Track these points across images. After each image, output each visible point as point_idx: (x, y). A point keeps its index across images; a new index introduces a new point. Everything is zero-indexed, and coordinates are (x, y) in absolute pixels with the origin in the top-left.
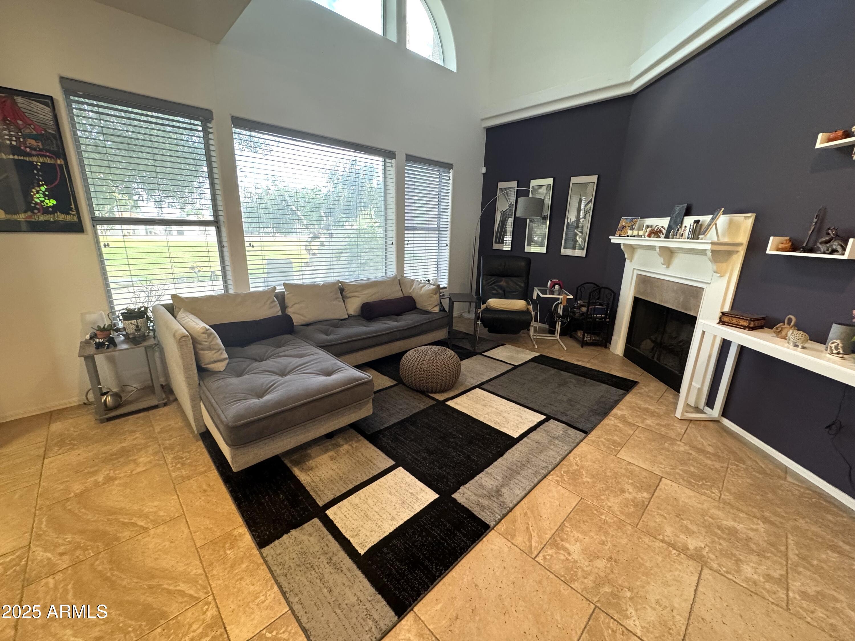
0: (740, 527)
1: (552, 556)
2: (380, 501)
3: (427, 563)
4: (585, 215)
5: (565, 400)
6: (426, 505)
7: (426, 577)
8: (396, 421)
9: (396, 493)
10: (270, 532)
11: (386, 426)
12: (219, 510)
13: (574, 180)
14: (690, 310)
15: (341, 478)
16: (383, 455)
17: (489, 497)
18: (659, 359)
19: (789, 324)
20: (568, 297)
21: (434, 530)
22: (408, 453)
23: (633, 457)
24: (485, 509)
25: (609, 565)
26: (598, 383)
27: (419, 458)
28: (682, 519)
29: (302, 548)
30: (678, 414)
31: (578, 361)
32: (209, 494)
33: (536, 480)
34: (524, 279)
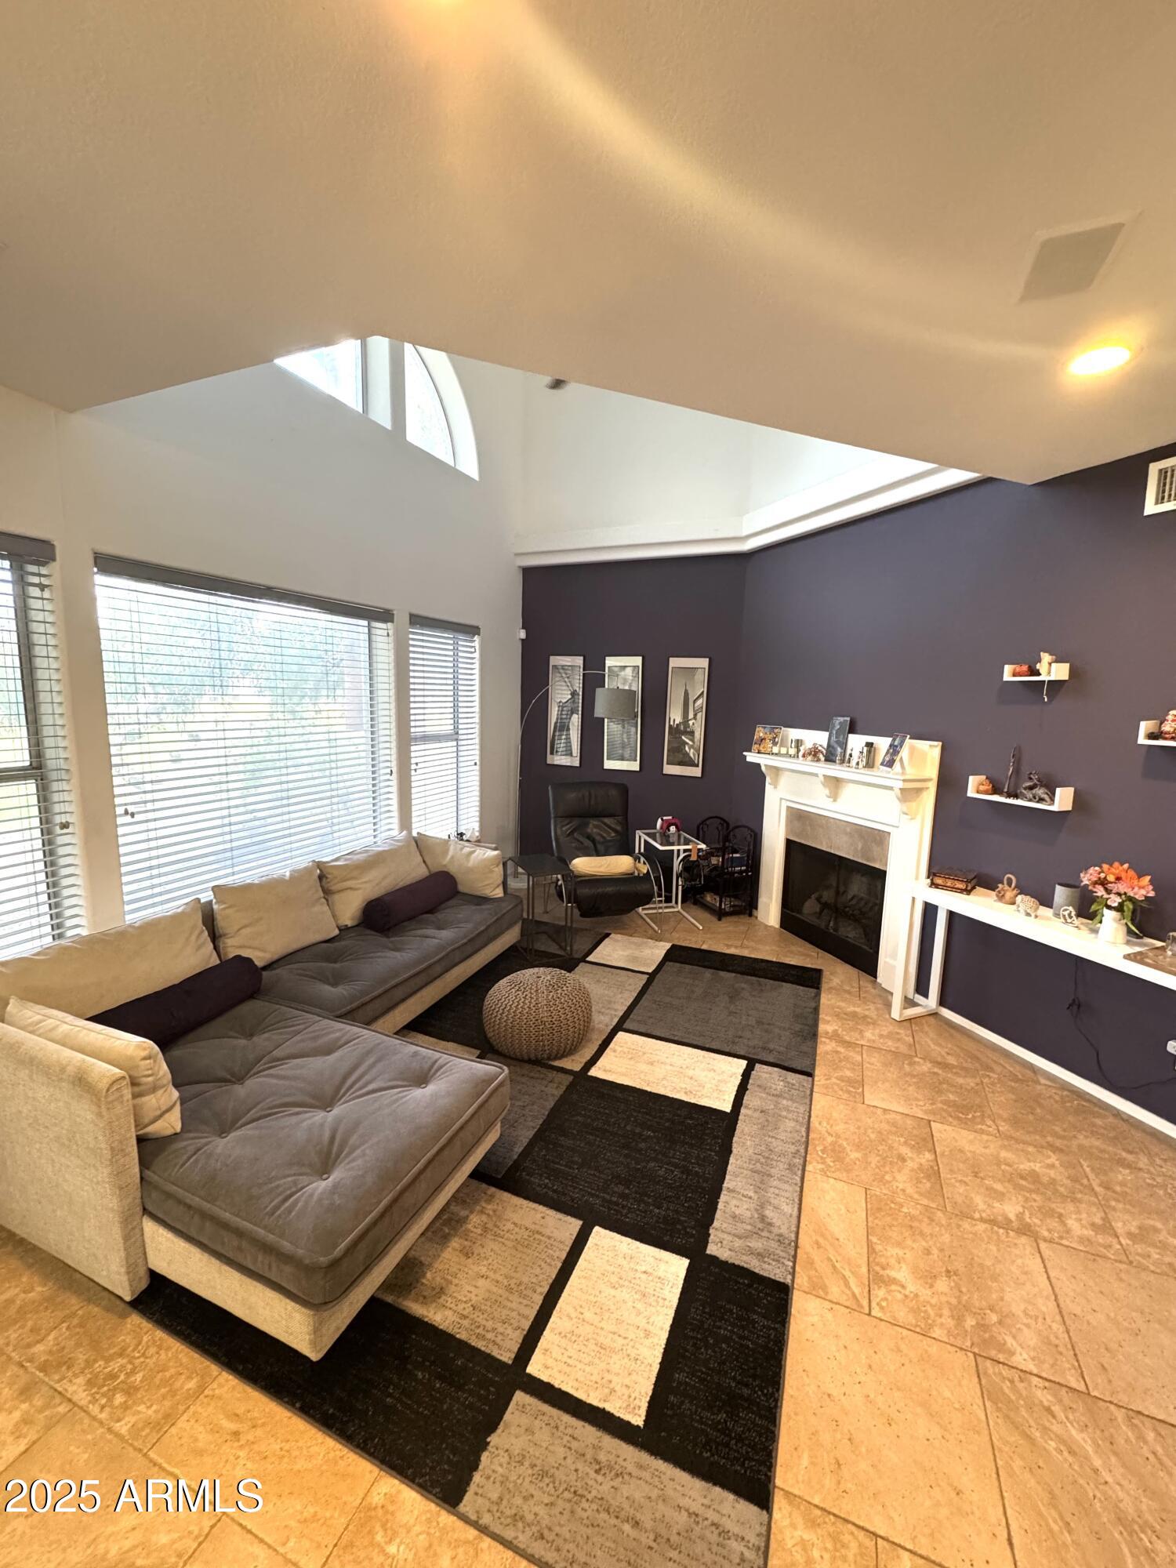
0: (1037, 1167)
1: (886, 1299)
2: (605, 1308)
3: (746, 1392)
4: (695, 715)
5: (754, 1023)
6: (681, 1286)
7: (761, 1417)
8: (531, 1134)
9: (621, 1282)
10: (449, 1462)
11: (519, 1149)
12: (301, 1464)
13: (674, 662)
14: (874, 860)
15: (509, 1289)
16: (551, 1213)
17: (756, 1233)
18: (836, 930)
19: (1010, 884)
20: (699, 847)
21: (720, 1328)
22: (592, 1195)
23: (883, 1099)
24: (763, 1257)
25: (952, 1284)
26: (777, 983)
27: (614, 1199)
28: (982, 1179)
29: (533, 1466)
30: (896, 1013)
31: (729, 946)
32: (250, 1437)
33: (798, 1179)
34: (620, 818)
